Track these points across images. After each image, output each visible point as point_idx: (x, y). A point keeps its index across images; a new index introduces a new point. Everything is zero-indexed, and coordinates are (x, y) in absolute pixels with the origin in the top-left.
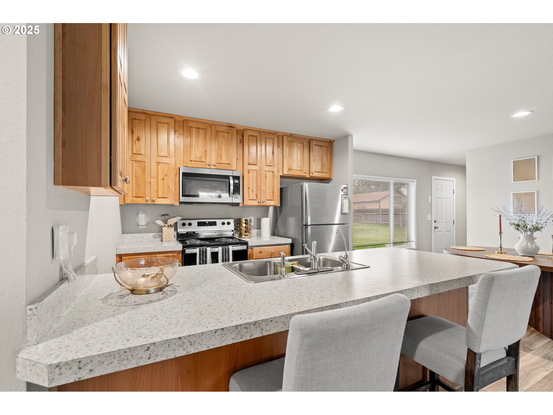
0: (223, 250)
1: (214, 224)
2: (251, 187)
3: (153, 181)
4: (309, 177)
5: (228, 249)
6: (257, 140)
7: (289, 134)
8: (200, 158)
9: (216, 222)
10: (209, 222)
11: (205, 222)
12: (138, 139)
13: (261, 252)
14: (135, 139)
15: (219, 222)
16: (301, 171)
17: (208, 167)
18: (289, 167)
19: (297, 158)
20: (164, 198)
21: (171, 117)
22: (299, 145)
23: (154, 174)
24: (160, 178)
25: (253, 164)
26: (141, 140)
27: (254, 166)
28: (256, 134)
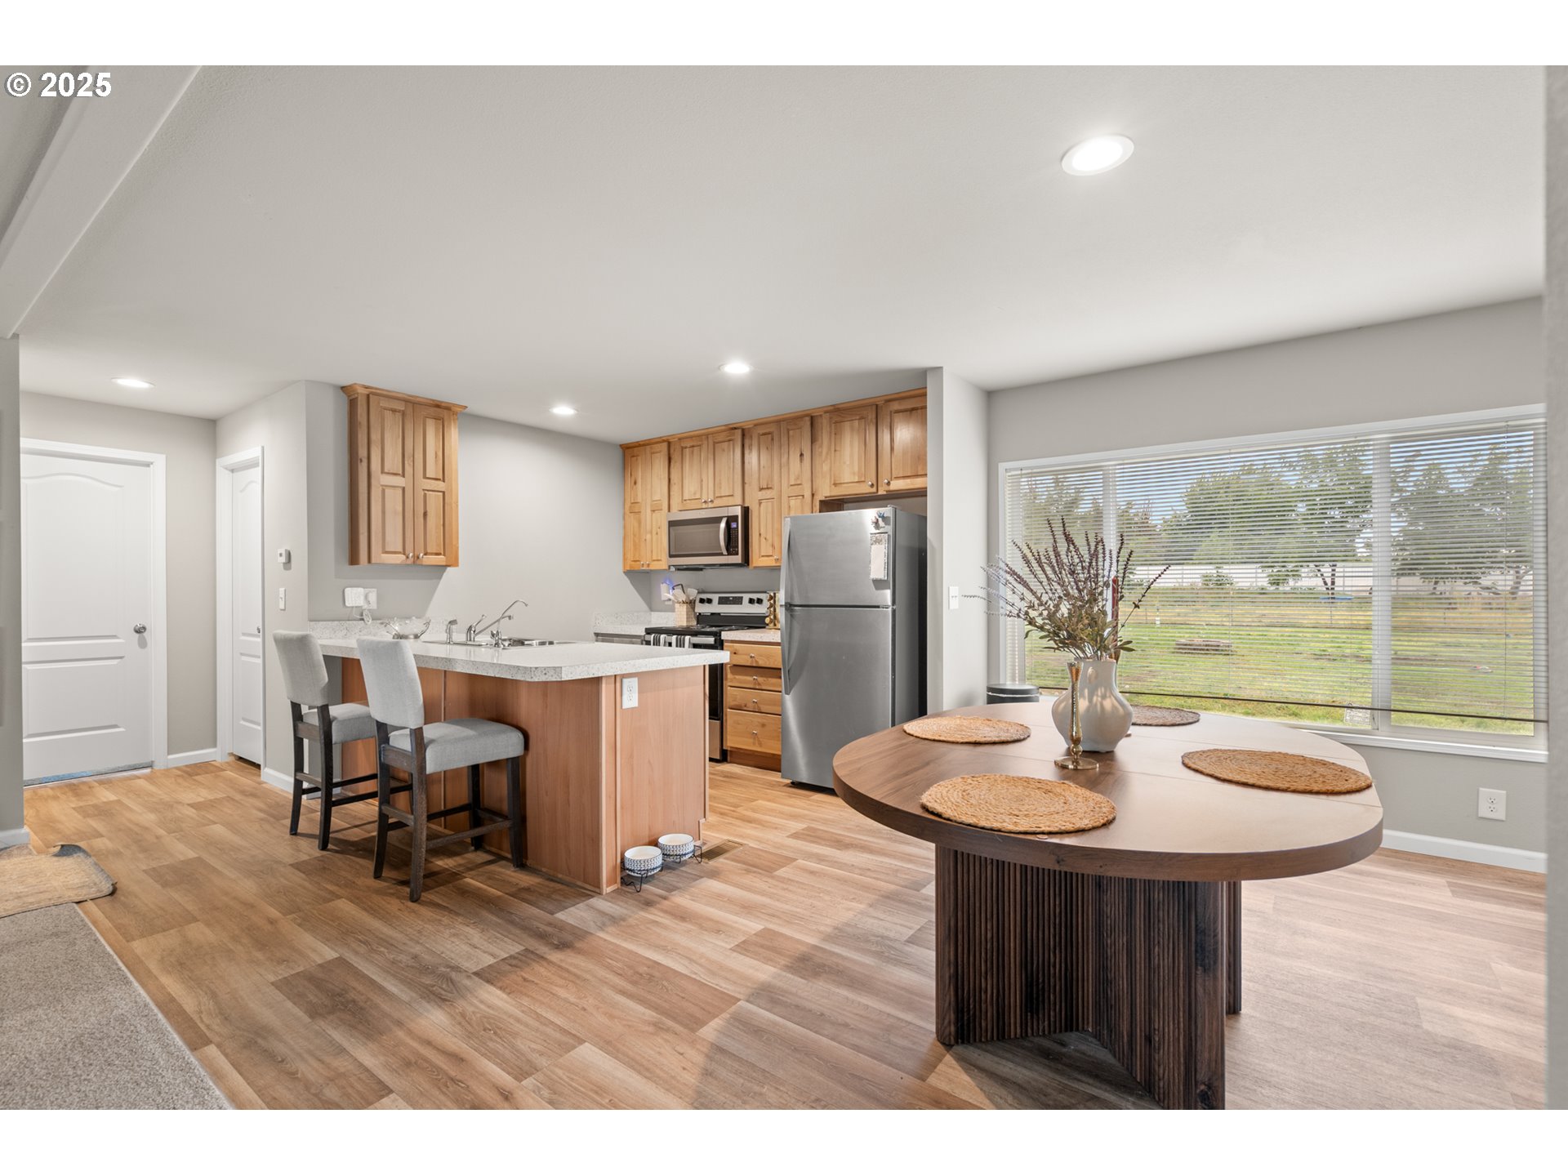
0: (677, 638)
1: (738, 601)
2: (762, 531)
3: (648, 536)
4: (885, 493)
5: (684, 639)
6: (772, 439)
7: (832, 408)
8: (695, 494)
9: (742, 597)
10: (733, 597)
11: (729, 597)
12: (635, 483)
13: (735, 653)
14: (633, 482)
15: (746, 597)
16: (862, 484)
17: (704, 506)
18: (835, 480)
19: (852, 456)
20: (658, 560)
21: (664, 441)
22: (856, 423)
23: (648, 528)
24: (654, 533)
25: (768, 488)
26: (637, 484)
27: (769, 491)
28: (772, 428)
